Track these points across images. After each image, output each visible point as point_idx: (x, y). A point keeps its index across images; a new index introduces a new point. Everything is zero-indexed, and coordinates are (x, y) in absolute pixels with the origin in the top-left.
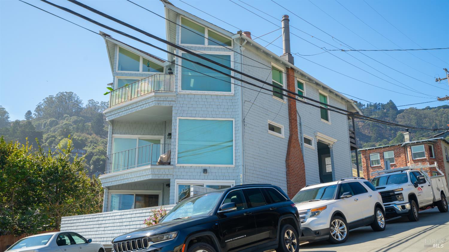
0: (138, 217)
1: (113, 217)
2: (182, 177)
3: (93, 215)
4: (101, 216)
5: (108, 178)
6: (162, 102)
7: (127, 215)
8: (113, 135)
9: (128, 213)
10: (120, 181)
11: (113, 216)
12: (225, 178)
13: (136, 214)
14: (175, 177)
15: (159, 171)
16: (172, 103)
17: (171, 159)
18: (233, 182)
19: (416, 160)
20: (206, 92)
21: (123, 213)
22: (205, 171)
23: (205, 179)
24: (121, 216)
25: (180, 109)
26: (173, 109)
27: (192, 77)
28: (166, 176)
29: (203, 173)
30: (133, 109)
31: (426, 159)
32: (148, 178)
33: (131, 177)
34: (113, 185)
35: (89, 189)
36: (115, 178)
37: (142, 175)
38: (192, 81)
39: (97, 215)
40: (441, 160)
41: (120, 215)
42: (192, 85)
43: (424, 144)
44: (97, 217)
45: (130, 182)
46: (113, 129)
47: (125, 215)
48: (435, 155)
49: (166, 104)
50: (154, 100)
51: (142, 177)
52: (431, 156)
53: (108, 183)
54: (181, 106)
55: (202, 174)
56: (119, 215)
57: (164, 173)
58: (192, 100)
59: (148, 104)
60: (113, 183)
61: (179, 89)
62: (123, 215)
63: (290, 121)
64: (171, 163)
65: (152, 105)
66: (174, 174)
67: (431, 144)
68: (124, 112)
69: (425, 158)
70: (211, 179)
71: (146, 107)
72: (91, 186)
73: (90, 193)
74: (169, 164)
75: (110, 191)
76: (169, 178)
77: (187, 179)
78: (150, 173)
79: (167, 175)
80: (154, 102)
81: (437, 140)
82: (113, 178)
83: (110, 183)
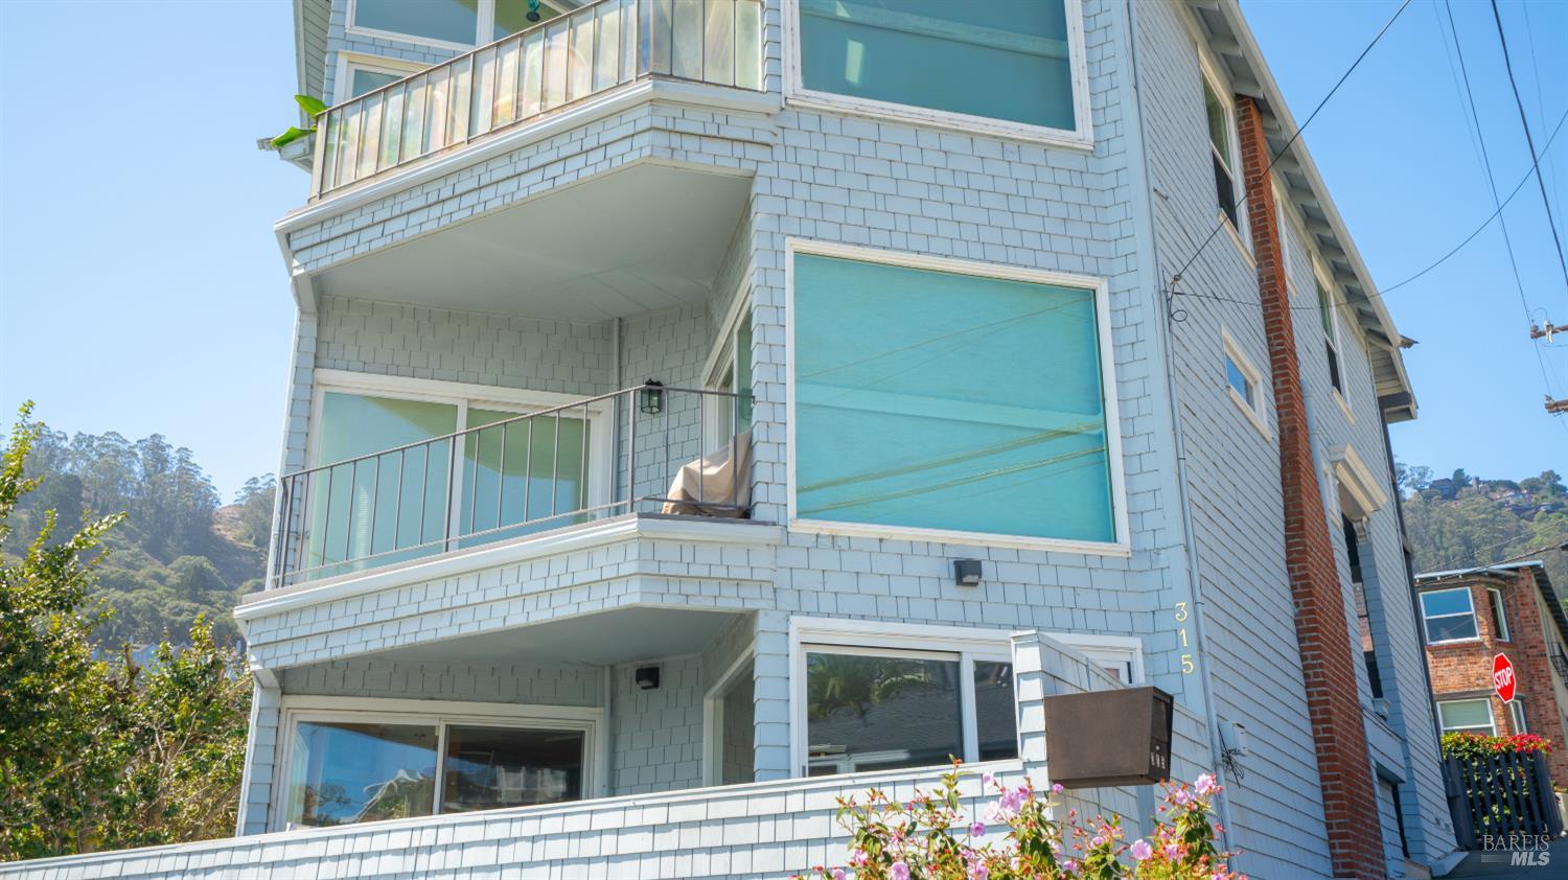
0: (551, 863)
1: (343, 863)
2: (827, 603)
3: (189, 854)
4: (254, 856)
5: (301, 610)
6: (690, 144)
7: (463, 846)
8: (324, 375)
9: (476, 833)
10: (390, 630)
11: (350, 856)
12: (1080, 624)
13: (533, 839)
14: (787, 600)
15: (688, 557)
16: (754, 152)
17: (751, 490)
18: (1132, 651)
19: (1440, 648)
20: (943, 117)
21: (427, 838)
22: (966, 571)
23: (964, 623)
24: (410, 859)
25: (802, 192)
26: (759, 186)
27: (856, 28)
28: (729, 591)
29: (954, 582)
30: (487, 194)
31: (1480, 644)
32: (611, 604)
33: (476, 598)
34: (337, 653)
35: (99, 714)
36: (354, 607)
37: (566, 581)
38: (855, 51)
39: (217, 850)
40: (1535, 652)
41: (404, 852)
42: (853, 73)
43: (1470, 584)
44: (224, 867)
45: (470, 629)
46: (317, 340)
47: (446, 847)
48: (1511, 631)
49: (723, 161)
50: (643, 124)
51: (560, 599)
52: (1498, 634)
53: (299, 647)
54: (808, 176)
55: (951, 589)
56: (395, 852)
57: (720, 572)
58: (867, 149)
59: (597, 156)
60: (334, 641)
61: (793, 82)
62: (430, 850)
63: (1273, 362)
64: (760, 513)
65: (625, 155)
66: (782, 579)
67: (1496, 585)
68: (415, 219)
69: (1477, 638)
70: (1000, 626)
71: (586, 173)
72: (110, 698)
73: (106, 739)
74: (746, 514)
75: (292, 701)
76: (749, 605)
77: (863, 617)
78: (630, 567)
79: (739, 582)
80: (644, 139)
81: (1516, 569)
82: (338, 611)
83: (318, 643)
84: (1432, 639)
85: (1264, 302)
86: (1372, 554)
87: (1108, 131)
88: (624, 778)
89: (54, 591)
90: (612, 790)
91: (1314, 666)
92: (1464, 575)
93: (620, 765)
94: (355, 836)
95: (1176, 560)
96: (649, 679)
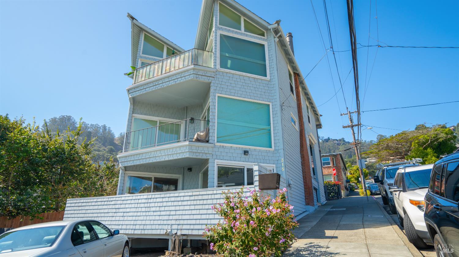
0: (172, 201)
1: (135, 200)
2: (221, 158)
3: (109, 198)
4: (120, 199)
5: (129, 156)
6: (200, 77)
7: (156, 198)
8: (134, 115)
9: (159, 196)
10: (144, 160)
12: (265, 162)
13: (169, 197)
14: (215, 157)
15: (197, 149)
16: (211, 78)
17: (209, 137)
18: (274, 167)
19: (324, 167)
20: (244, 74)
21: (150, 197)
22: (246, 152)
23: (245, 162)
24: (147, 200)
25: (219, 86)
26: (212, 84)
27: (229, 58)
28: (204, 155)
29: (244, 155)
30: (164, 84)
31: (331, 166)
32: (183, 157)
33: (160, 155)
34: (135, 164)
35: (93, 173)
36: (138, 156)
37: (176, 152)
38: (229, 62)
39: (113, 198)
40: (339, 168)
41: (146, 199)
42: (229, 66)
43: (330, 156)
44: (115, 200)
45: (159, 160)
46: (133, 109)
47: (153, 198)
48: (336, 164)
49: (205, 80)
50: (191, 73)
51: (175, 156)
52: (334, 165)
53: (128, 163)
54: (220, 83)
55: (243, 155)
56: (144, 199)
57: (203, 152)
58: (231, 79)
59: (183, 78)
60: (135, 162)
61: (218, 66)
62: (151, 199)
64: (210, 141)
65: (188, 78)
66: (214, 153)
67: (334, 157)
68: (151, 88)
69: (330, 165)
70: (251, 162)
71: (182, 81)
72: (95, 170)
73: (94, 178)
74: (208, 142)
75: (127, 172)
76: (208, 158)
77: (228, 160)
78: (187, 150)
79: (206, 154)
80: (192, 75)
81: (337, 154)
82: (135, 156)
83: (132, 162)
84: (324, 165)
85: (298, 108)
86: (314, 151)
87: (272, 78)
88: (185, 187)
89: (86, 151)
90: (183, 189)
91: (304, 170)
92: (329, 155)
93: (184, 185)
94: (138, 196)
95: (282, 151)
96: (190, 170)
